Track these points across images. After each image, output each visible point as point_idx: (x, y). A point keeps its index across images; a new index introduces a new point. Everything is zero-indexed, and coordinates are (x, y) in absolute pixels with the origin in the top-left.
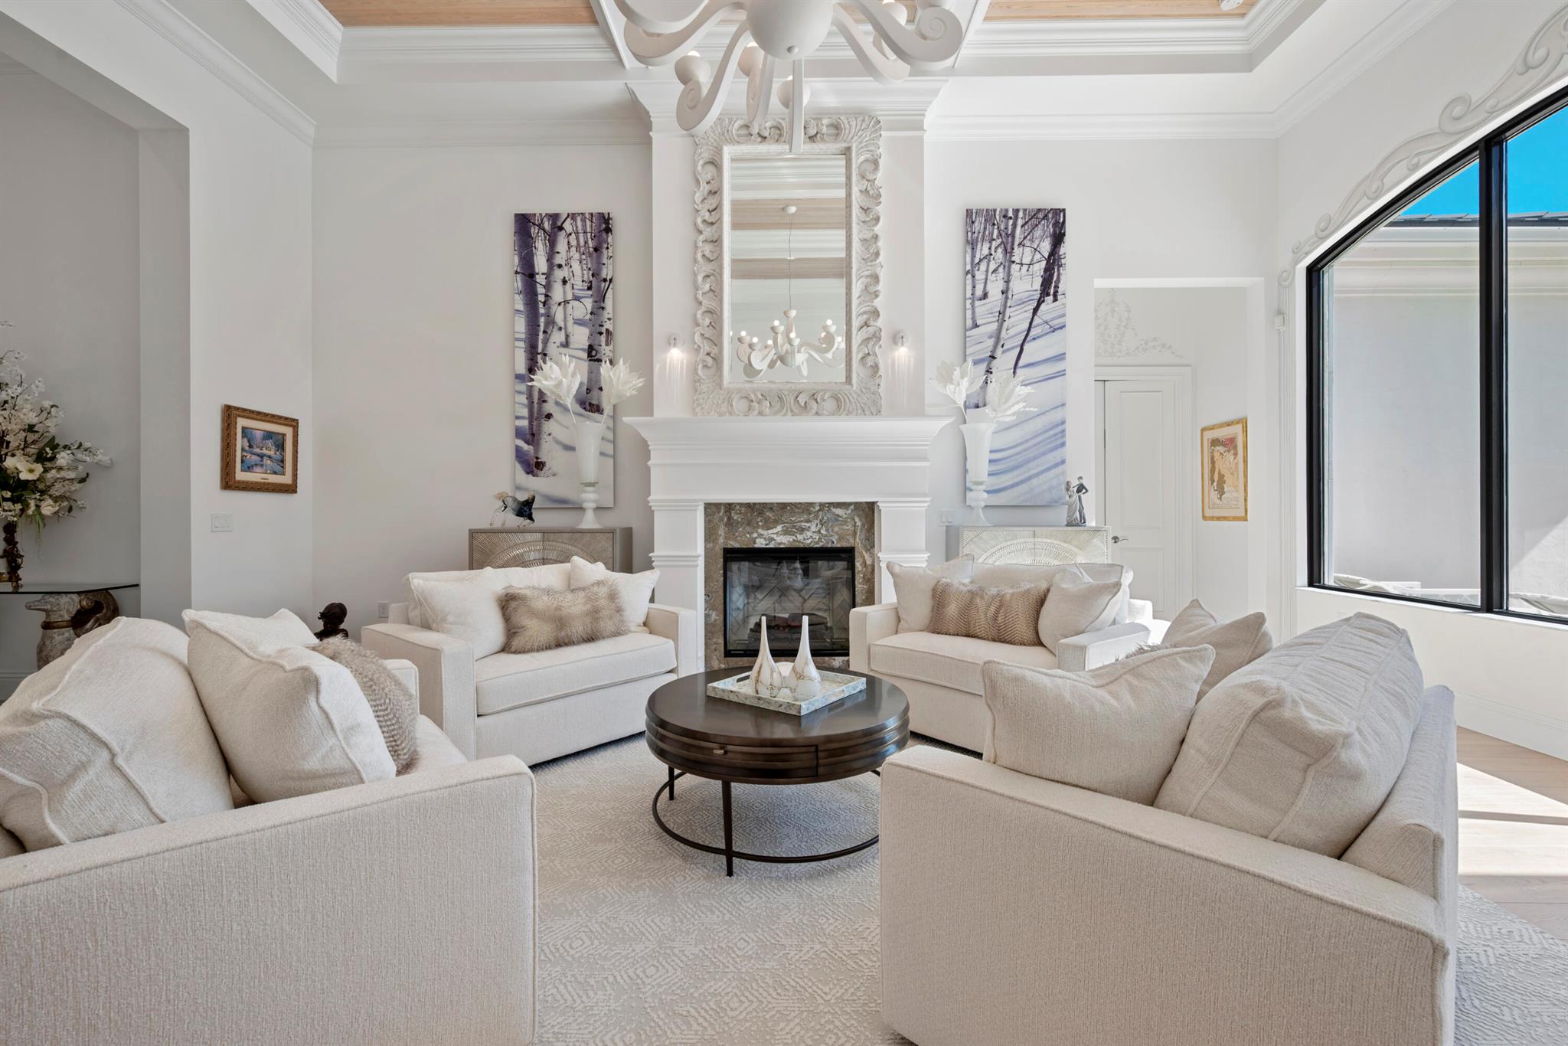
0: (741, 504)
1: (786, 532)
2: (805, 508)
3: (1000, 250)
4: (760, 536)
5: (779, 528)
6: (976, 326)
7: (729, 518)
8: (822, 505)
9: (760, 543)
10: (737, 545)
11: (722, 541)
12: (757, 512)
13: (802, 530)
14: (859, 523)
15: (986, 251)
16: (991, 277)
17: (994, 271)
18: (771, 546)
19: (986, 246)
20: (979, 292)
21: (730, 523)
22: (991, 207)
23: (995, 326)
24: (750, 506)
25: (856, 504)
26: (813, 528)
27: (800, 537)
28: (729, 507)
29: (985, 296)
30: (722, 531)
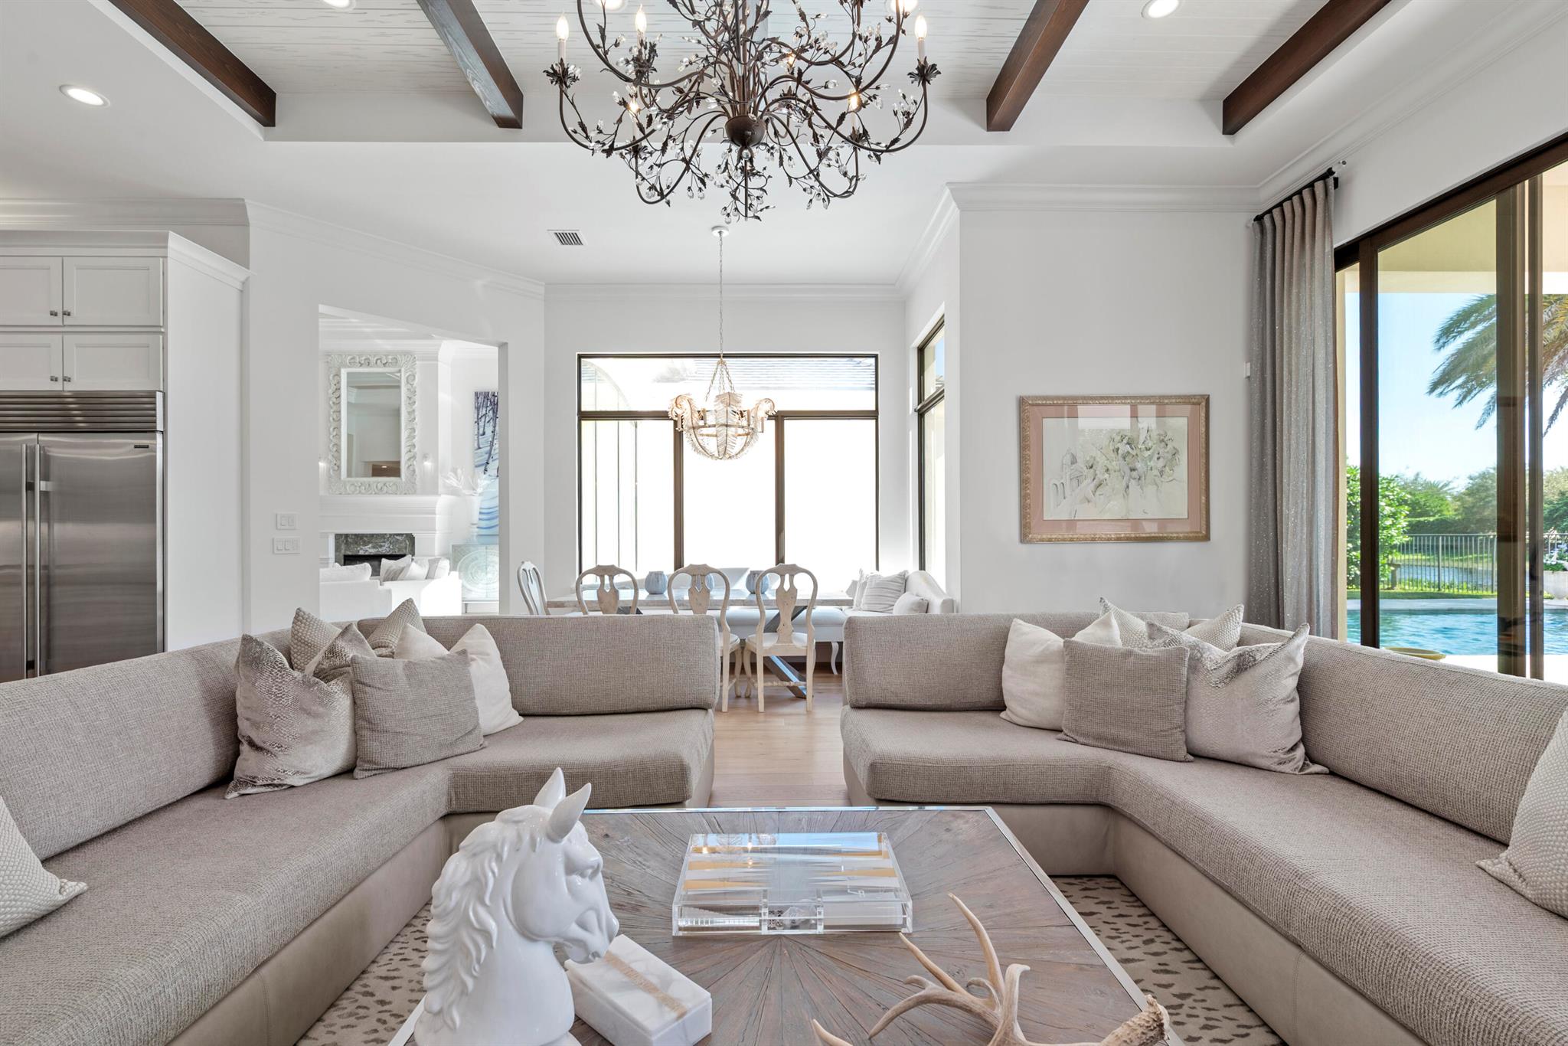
0: (352, 535)
1: (374, 547)
2: (383, 536)
3: (491, 412)
4: (361, 549)
5: (370, 545)
6: (479, 448)
7: (347, 541)
8: (390, 535)
9: (361, 553)
10: (350, 554)
11: (343, 552)
12: (360, 538)
13: (381, 546)
14: (408, 543)
15: (484, 412)
16: (487, 425)
17: (489, 422)
18: (367, 554)
19: (484, 409)
20: (481, 432)
21: (347, 543)
22: (487, 391)
23: (489, 448)
24: (356, 535)
25: (406, 534)
26: (386, 545)
27: (380, 550)
28: (347, 536)
29: (484, 434)
30: (343, 547)
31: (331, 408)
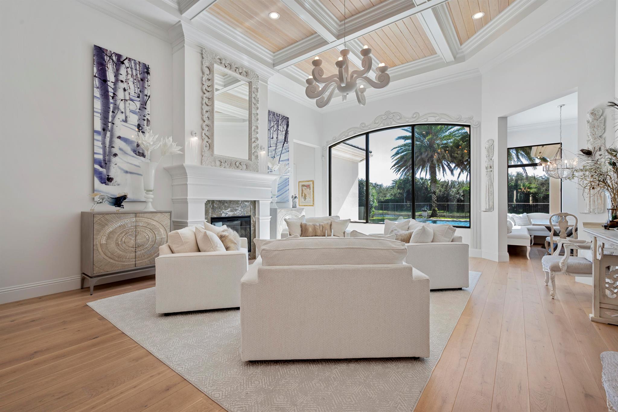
0: (217, 201)
1: (231, 211)
2: (237, 202)
3: (276, 125)
4: (223, 212)
5: (229, 209)
6: (271, 147)
7: (213, 206)
8: (242, 201)
9: (223, 215)
10: (215, 216)
11: (210, 215)
12: (222, 202)
13: (236, 210)
14: (252, 208)
15: (273, 125)
16: (274, 133)
17: (275, 131)
18: (227, 216)
19: (273, 123)
20: (271, 137)
21: (213, 208)
22: (274, 112)
23: (275, 148)
24: (220, 201)
25: (251, 201)
26: (239, 210)
27: (235, 213)
28: (213, 202)
29: (273, 138)
30: (210, 211)
31: (205, 94)
